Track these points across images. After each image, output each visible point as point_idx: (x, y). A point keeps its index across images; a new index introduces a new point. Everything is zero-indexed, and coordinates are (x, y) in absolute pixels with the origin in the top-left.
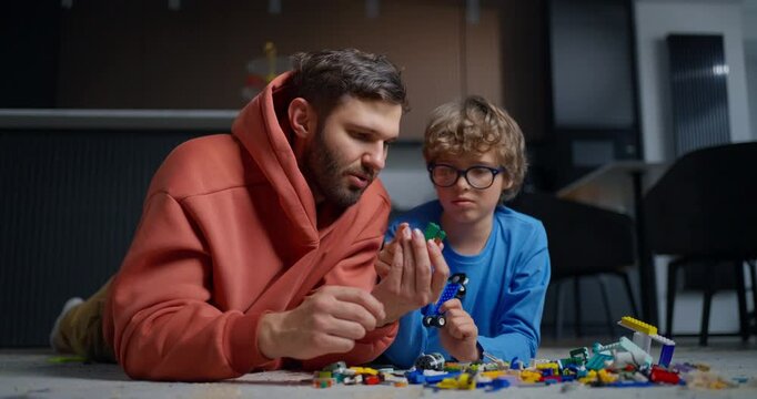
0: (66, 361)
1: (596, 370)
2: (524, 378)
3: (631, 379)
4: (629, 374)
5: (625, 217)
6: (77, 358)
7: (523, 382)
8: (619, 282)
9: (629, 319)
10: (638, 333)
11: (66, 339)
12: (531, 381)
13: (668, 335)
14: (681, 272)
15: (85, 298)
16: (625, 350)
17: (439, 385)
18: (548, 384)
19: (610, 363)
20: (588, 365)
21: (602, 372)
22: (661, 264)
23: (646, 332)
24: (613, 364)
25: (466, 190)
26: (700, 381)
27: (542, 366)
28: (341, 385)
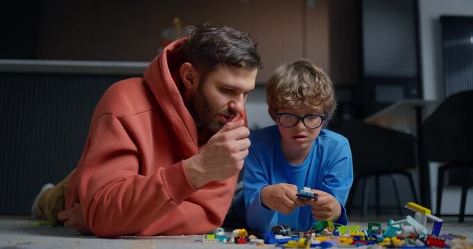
0: (42, 224)
1: (390, 237)
2: (342, 242)
3: (413, 243)
4: (412, 240)
5: (410, 136)
6: (49, 222)
7: (341, 244)
8: (405, 180)
9: (413, 204)
10: (418, 213)
11: (42, 210)
12: (346, 244)
13: (438, 215)
14: (446, 174)
15: (55, 183)
16: (409, 225)
17: (285, 245)
18: (358, 246)
19: (399, 233)
20: (384, 234)
21: (394, 239)
22: (434, 168)
23: (424, 212)
24: (401, 234)
25: (303, 130)
26: (460, 246)
27: (354, 234)
28: (221, 243)
